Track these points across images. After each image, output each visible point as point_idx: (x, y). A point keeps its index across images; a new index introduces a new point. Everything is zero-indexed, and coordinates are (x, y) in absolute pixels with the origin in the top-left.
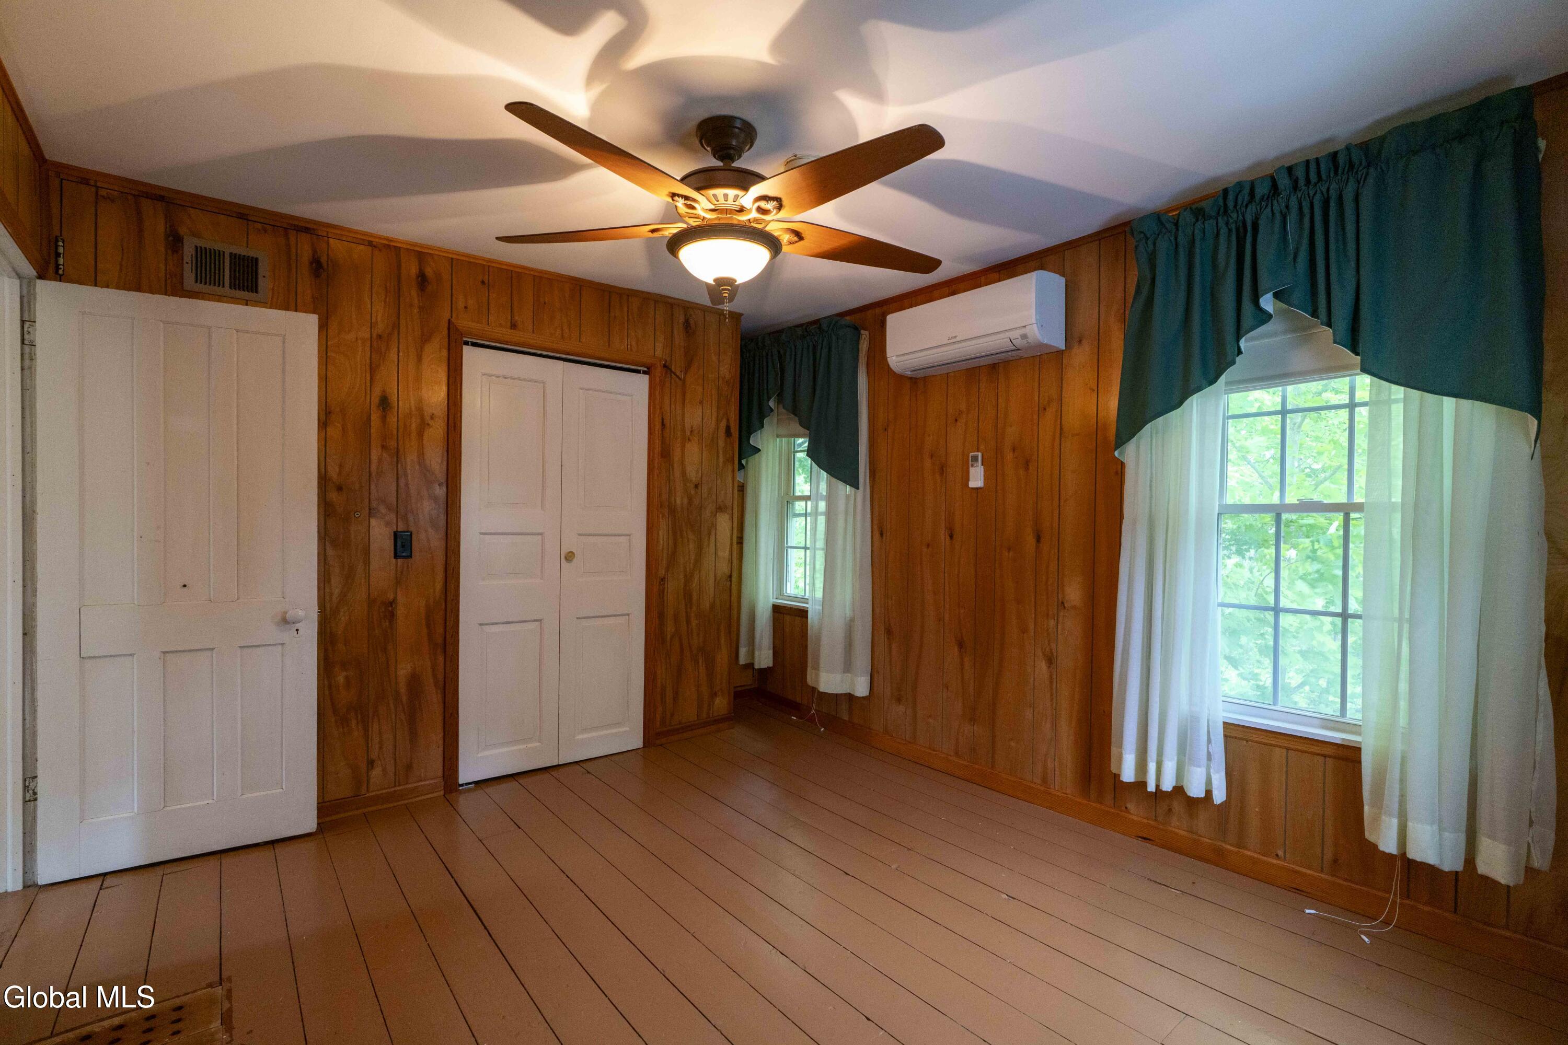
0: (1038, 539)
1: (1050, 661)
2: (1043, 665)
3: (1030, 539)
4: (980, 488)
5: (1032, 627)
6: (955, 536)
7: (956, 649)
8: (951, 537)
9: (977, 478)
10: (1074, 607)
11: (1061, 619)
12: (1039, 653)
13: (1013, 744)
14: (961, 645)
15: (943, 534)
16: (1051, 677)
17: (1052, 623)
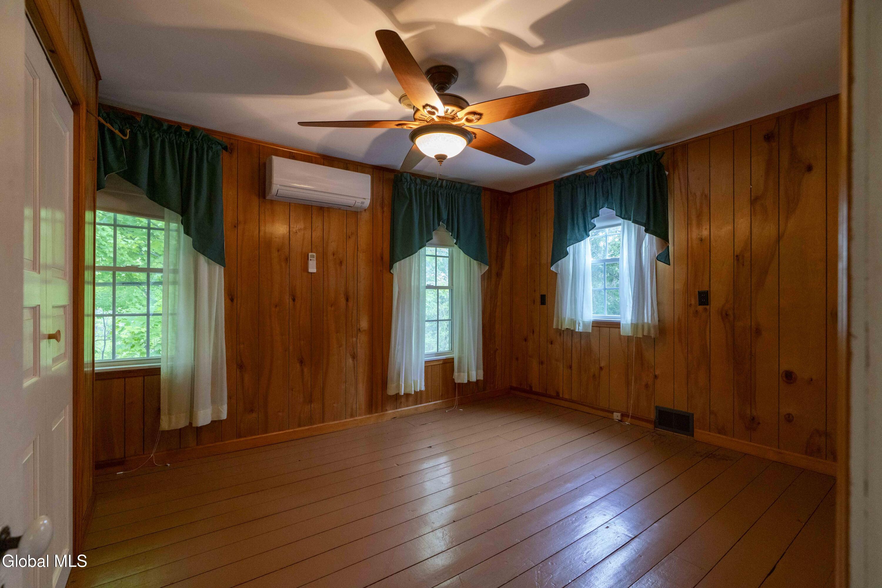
0: (347, 300)
1: (354, 357)
2: (350, 361)
3: (343, 300)
4: (314, 273)
5: (344, 343)
6: (296, 300)
7: (298, 365)
8: (294, 300)
9: (312, 268)
10: (365, 331)
11: (359, 337)
12: (348, 355)
13: (335, 405)
14: (301, 362)
15: (287, 299)
16: (354, 365)
17: (354, 339)
